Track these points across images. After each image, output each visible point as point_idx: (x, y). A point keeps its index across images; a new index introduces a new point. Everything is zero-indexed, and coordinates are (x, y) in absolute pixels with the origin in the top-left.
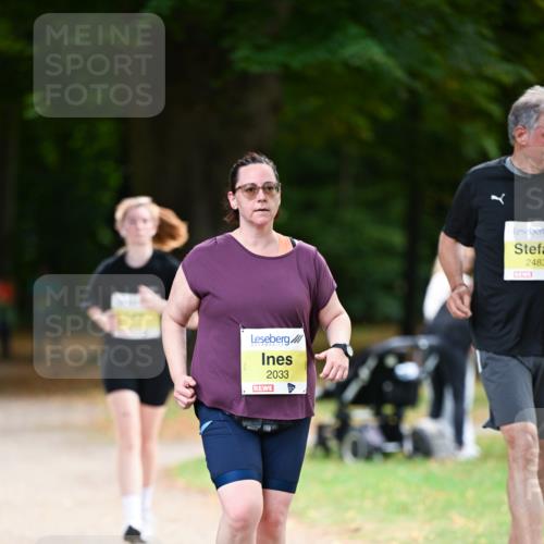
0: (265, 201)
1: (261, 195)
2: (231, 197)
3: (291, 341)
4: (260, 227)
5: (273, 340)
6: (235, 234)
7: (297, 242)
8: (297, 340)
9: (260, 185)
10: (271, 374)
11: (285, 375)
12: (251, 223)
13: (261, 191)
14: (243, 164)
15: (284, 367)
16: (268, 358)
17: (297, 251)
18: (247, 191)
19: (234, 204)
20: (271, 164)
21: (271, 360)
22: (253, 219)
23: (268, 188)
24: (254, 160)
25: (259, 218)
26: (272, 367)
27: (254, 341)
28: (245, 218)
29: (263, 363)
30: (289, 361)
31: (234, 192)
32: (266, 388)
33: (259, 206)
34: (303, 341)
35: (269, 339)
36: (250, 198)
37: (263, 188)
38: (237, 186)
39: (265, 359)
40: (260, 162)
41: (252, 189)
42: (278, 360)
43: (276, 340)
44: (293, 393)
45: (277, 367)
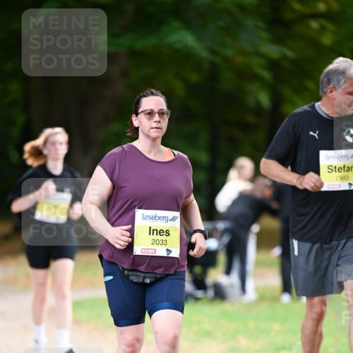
0: (159, 122)
1: (157, 117)
2: (134, 118)
3: (170, 220)
4: (154, 140)
5: (157, 218)
6: (135, 144)
7: (176, 152)
8: (174, 219)
9: (156, 111)
10: (155, 242)
11: (164, 243)
12: (148, 136)
13: (157, 115)
14: (145, 96)
15: (164, 237)
16: (153, 230)
17: (177, 159)
18: (147, 114)
19: (136, 123)
20: (164, 97)
21: (155, 232)
22: (150, 134)
23: (161, 113)
24: (152, 94)
25: (154, 133)
26: (155, 237)
27: (145, 218)
28: (144, 133)
29: (150, 234)
30: (168, 233)
31: (137, 115)
32: (150, 251)
33: (155, 125)
34: (178, 221)
35: (154, 218)
36: (149, 119)
37: (159, 113)
38: (140, 110)
39: (151, 231)
40: (157, 95)
41: (150, 114)
42: (160, 232)
43: (159, 218)
44: (170, 256)
45: (159, 237)
